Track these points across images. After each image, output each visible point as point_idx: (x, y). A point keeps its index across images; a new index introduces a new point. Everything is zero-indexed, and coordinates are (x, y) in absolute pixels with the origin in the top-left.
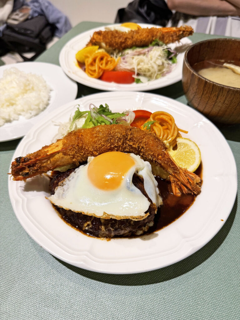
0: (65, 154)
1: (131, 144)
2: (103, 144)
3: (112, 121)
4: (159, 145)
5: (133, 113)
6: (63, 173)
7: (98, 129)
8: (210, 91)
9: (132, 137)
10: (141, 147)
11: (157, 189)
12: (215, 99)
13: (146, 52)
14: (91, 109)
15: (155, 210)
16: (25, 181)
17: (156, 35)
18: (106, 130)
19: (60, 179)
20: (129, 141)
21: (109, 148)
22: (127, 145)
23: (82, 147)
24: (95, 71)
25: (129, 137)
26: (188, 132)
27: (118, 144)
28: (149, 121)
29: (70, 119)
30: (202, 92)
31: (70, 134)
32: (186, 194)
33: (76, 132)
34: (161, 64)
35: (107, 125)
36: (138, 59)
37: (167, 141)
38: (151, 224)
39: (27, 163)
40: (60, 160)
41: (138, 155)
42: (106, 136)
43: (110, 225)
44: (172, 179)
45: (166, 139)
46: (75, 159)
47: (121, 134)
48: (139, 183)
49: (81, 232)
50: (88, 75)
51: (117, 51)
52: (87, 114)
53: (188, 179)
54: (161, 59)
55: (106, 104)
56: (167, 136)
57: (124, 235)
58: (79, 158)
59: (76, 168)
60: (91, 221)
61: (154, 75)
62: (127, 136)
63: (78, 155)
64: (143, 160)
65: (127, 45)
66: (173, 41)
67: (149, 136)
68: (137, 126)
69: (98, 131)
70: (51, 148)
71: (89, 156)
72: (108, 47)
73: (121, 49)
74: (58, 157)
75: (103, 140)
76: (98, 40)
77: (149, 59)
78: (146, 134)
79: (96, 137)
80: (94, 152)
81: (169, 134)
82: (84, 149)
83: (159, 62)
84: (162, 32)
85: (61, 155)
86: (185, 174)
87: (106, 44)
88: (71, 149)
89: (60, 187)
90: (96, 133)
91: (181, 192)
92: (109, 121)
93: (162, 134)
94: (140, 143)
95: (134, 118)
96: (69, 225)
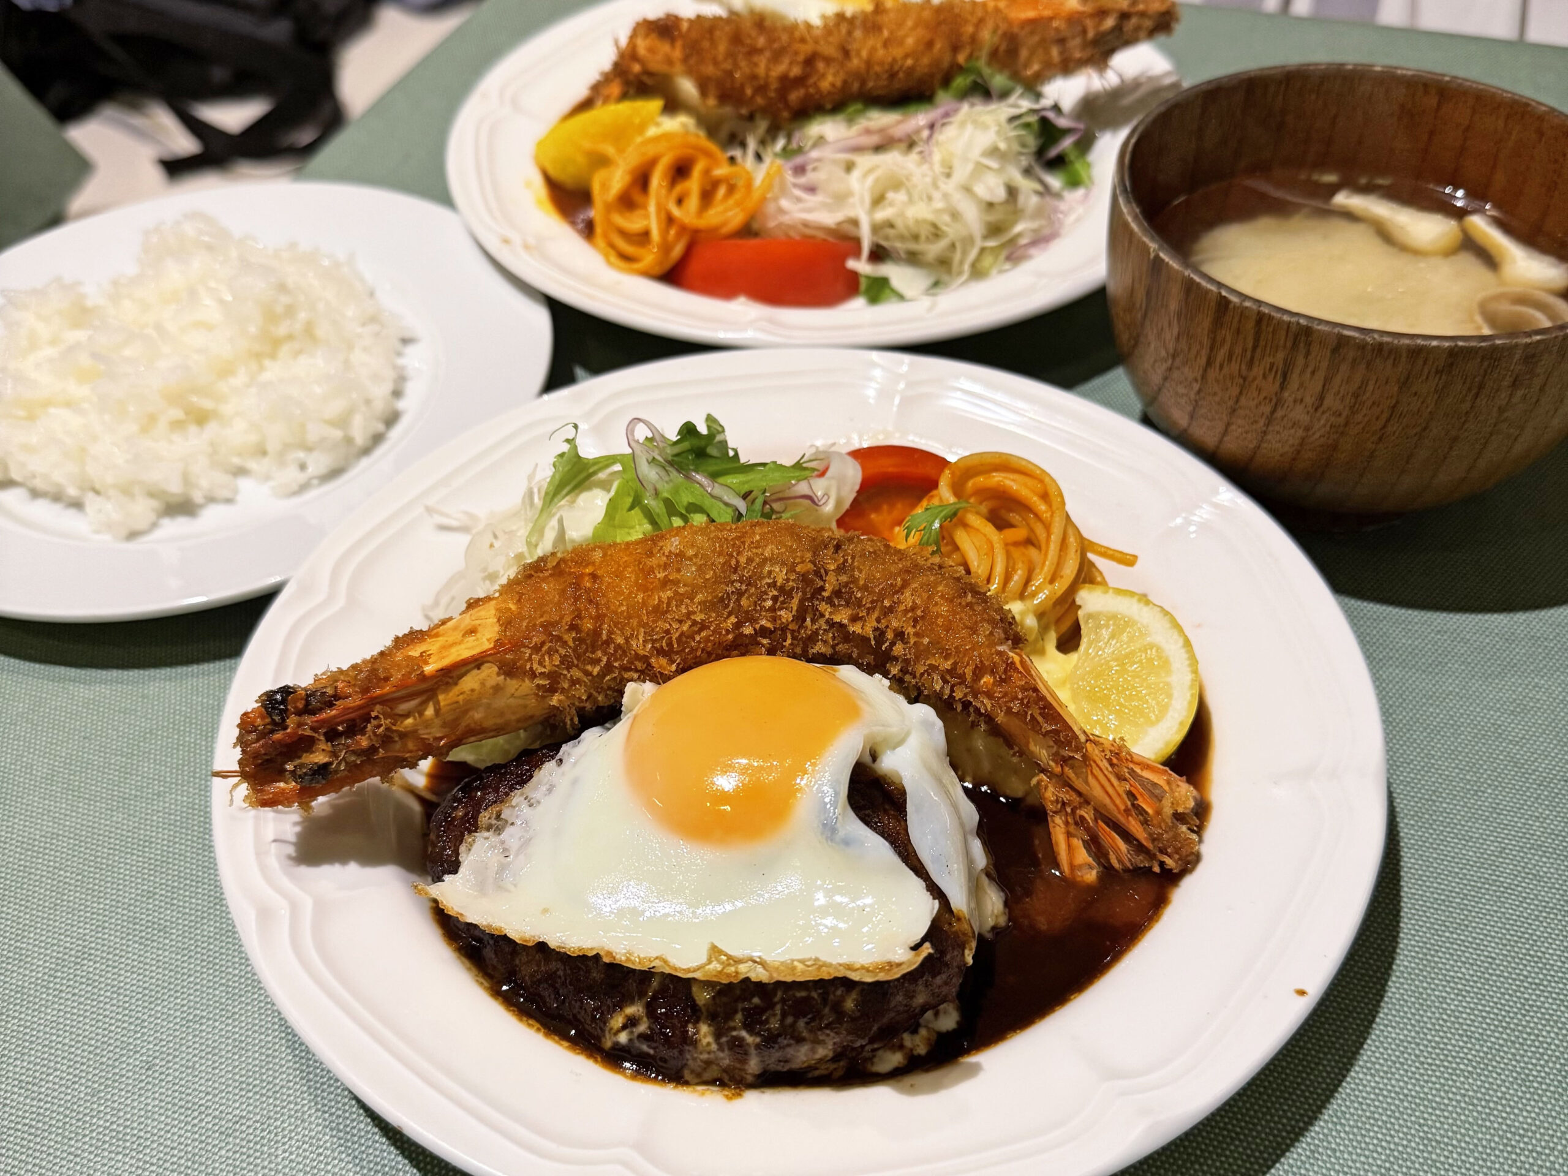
0: (510, 670)
1: (842, 616)
2: (699, 617)
3: (742, 506)
4: (983, 620)
5: (850, 460)
6: (499, 771)
7: (673, 544)
8: (1245, 350)
9: (846, 584)
10: (890, 635)
11: (977, 846)
12: (1271, 387)
13: (918, 131)
14: (637, 441)
15: (962, 947)
16: (305, 806)
17: (974, 39)
18: (714, 551)
19: (483, 798)
20: (833, 605)
21: (730, 637)
22: (822, 621)
23: (596, 633)
24: (644, 236)
25: (830, 584)
26: (1136, 557)
27: (774, 620)
28: (936, 502)
29: (530, 493)
30: (1204, 353)
31: (533, 571)
32: (1126, 870)
33: (562, 560)
34: (1001, 194)
35: (722, 524)
36: (878, 173)
37: (1028, 603)
38: (948, 1021)
39: (324, 715)
40: (485, 701)
41: (878, 676)
42: (717, 581)
43: (739, 1017)
44: (1051, 793)
45: (1022, 596)
46: (562, 697)
47: (792, 569)
48: (886, 812)
49: (596, 1061)
50: (606, 257)
51: (763, 125)
52: (618, 467)
53: (1131, 795)
54: (1000, 171)
55: (710, 419)
56: (1027, 582)
57: (810, 1075)
58: (581, 692)
59: (566, 742)
60: (644, 1001)
61: (965, 253)
62: (821, 577)
63: (576, 673)
64: (901, 700)
65: (819, 91)
66: (1067, 68)
67: (932, 578)
68: (871, 530)
69: (677, 555)
70: (441, 640)
71: (632, 680)
72: (712, 102)
73: (785, 114)
74: (476, 686)
75: (700, 597)
76: (656, 64)
77: (938, 168)
78: (913, 570)
79: (665, 583)
80: (653, 660)
81: (1037, 571)
82: (607, 643)
83: (992, 188)
84: (1006, 19)
85: (489, 673)
86: (1116, 769)
87: (703, 87)
88: (543, 643)
89: (486, 834)
90: (665, 566)
91: (1099, 863)
92: (727, 504)
93: (999, 569)
94: (885, 614)
95: (857, 487)
96: (530, 1025)
